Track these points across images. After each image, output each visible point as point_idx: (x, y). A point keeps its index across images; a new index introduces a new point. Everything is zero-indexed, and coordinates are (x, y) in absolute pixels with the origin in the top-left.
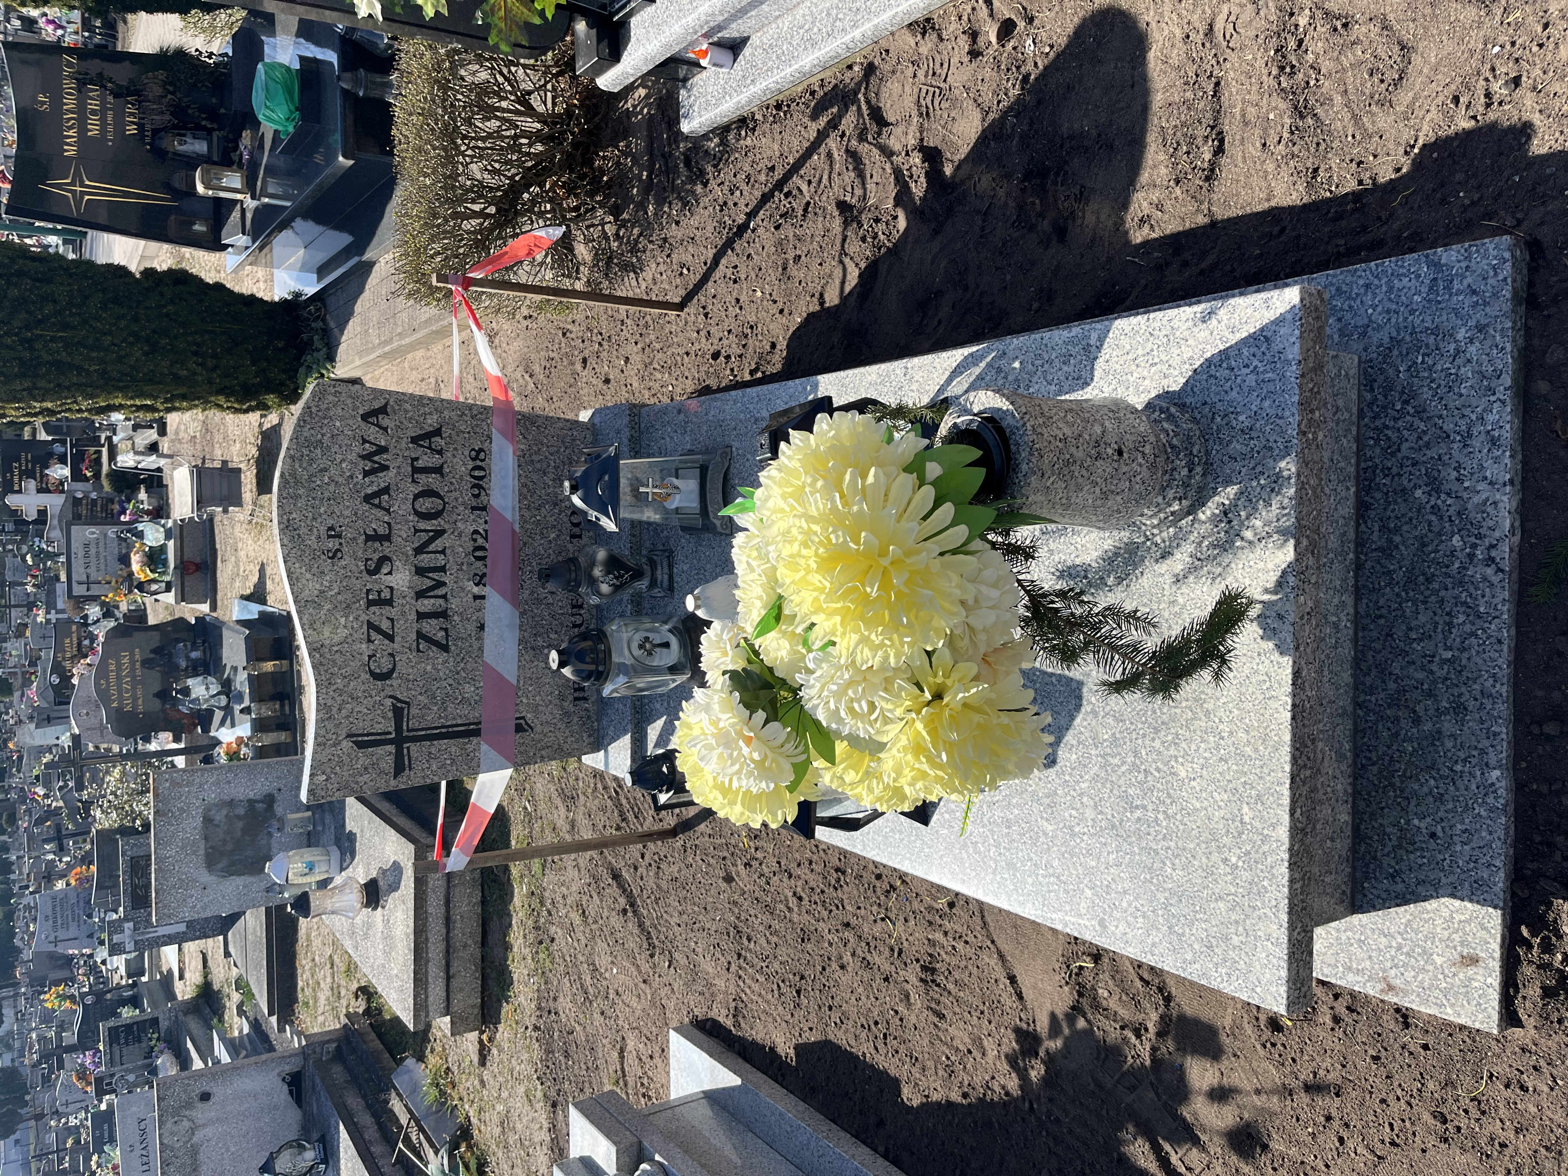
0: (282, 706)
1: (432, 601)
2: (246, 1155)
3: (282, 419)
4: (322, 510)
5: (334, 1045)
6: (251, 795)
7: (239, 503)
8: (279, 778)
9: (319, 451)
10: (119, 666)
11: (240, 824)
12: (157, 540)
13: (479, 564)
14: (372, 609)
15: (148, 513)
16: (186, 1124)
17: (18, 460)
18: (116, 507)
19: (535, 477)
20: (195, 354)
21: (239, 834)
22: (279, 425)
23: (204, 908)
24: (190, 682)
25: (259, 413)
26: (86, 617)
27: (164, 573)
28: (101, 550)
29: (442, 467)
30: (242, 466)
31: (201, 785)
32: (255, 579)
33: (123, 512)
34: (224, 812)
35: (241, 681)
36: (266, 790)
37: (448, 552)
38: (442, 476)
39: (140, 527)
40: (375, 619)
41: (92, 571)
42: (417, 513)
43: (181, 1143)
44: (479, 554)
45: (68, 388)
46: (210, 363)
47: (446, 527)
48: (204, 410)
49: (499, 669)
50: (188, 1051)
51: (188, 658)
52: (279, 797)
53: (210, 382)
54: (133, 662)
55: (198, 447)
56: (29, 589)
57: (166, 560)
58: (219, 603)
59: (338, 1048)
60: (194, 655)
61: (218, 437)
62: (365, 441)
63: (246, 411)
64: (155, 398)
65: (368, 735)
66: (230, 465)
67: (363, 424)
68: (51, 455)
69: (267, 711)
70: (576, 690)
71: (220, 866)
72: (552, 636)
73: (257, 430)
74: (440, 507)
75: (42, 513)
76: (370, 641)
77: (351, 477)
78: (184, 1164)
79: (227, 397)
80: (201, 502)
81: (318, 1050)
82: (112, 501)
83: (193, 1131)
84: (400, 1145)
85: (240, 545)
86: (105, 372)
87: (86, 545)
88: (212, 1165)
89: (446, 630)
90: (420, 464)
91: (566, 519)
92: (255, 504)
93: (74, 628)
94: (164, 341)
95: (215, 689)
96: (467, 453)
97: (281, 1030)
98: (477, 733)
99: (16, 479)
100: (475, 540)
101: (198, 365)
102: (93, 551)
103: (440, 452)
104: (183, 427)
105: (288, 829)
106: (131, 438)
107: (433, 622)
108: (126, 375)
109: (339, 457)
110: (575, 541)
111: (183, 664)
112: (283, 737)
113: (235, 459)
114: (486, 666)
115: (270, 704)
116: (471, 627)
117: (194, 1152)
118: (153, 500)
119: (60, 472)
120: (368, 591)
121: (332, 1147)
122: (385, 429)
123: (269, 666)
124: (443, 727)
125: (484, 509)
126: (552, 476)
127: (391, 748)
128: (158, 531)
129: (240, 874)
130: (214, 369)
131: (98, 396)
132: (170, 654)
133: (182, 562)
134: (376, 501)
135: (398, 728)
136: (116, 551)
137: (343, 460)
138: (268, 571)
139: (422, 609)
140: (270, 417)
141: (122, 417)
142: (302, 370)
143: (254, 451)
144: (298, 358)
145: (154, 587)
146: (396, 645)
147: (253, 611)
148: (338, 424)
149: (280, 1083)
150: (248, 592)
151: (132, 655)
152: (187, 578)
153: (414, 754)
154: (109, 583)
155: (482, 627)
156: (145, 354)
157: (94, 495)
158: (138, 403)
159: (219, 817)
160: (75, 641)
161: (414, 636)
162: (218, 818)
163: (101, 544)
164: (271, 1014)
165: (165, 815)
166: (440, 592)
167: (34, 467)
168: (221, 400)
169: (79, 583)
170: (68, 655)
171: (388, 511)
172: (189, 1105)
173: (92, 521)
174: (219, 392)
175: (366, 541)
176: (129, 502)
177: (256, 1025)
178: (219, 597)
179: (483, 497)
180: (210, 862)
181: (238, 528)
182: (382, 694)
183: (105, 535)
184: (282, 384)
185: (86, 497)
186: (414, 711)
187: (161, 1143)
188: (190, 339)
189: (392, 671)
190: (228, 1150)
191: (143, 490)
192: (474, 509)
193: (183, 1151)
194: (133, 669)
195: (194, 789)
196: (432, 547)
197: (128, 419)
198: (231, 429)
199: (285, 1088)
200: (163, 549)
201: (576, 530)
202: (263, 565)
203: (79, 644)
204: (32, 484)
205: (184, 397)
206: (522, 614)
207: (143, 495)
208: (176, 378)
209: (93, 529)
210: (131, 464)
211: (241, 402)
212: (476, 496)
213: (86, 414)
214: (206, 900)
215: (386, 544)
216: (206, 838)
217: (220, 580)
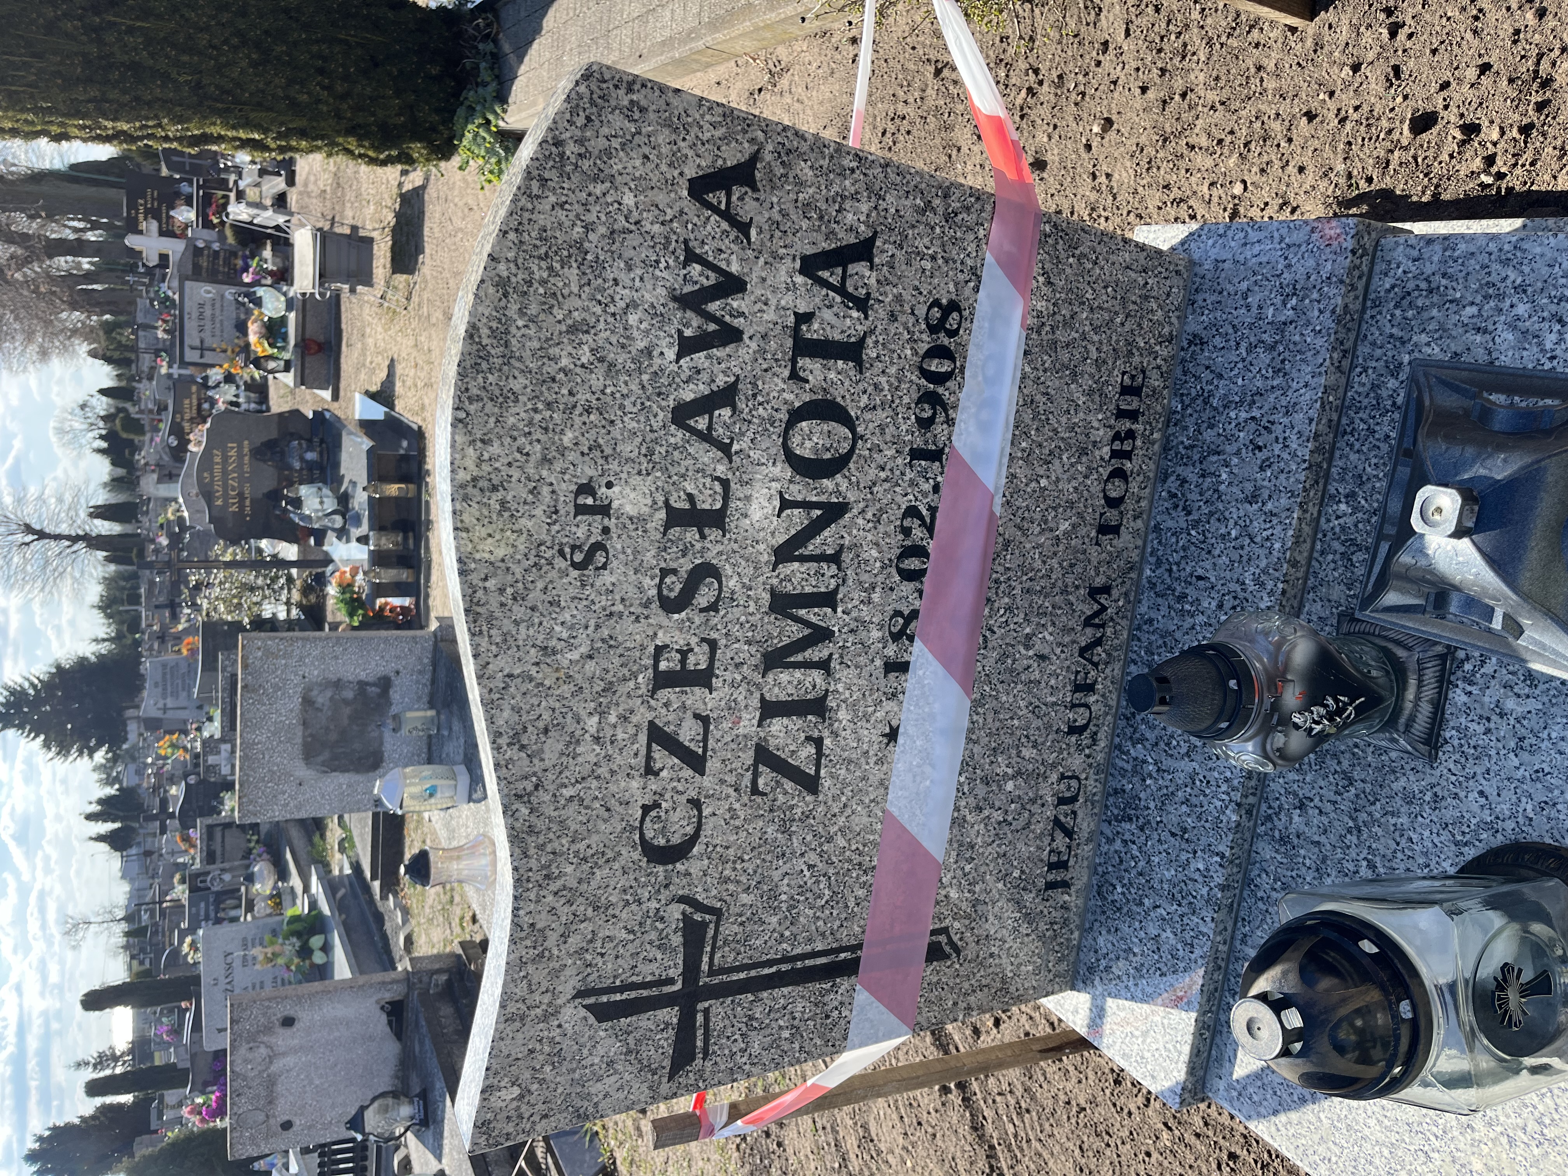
0: (405, 539)
1: (798, 674)
2: (332, 1089)
3: (427, 179)
4: (568, 438)
5: (444, 977)
6: (363, 676)
7: (368, 282)
8: (398, 657)
9: (572, 273)
10: (225, 458)
11: (347, 711)
12: (276, 309)
13: (907, 588)
14: (665, 694)
15: (271, 273)
16: (263, 1051)
17: (144, 197)
18: (240, 263)
19: (1053, 383)
20: (321, 71)
21: (346, 722)
22: (423, 187)
23: (299, 808)
24: (304, 491)
25: (399, 167)
26: (206, 379)
27: (282, 349)
28: (218, 312)
29: (861, 343)
30: (375, 235)
31: (301, 659)
32: (383, 375)
33: (246, 269)
34: (329, 693)
35: (360, 500)
36: (381, 671)
37: (846, 557)
38: (860, 366)
39: (260, 292)
40: (666, 719)
41: (207, 335)
42: (791, 458)
43: (255, 1072)
44: (913, 564)
45: (149, 104)
46: (339, 88)
47: (851, 497)
48: (329, 155)
49: (913, 829)
50: (286, 862)
51: (302, 459)
52: (396, 681)
53: (339, 116)
54: (240, 456)
55: (328, 203)
56: (160, 334)
57: (286, 333)
58: (342, 393)
59: (449, 982)
60: (310, 456)
61: (350, 195)
62: (691, 257)
63: (384, 163)
64: (265, 131)
65: (622, 989)
66: (362, 233)
67: (691, 208)
68: (178, 194)
69: (388, 543)
70: (1052, 866)
71: (320, 759)
72: (1027, 753)
73: (395, 191)
74: (845, 447)
75: (164, 258)
76: (650, 771)
77: (648, 352)
78: (258, 1095)
79: (360, 138)
80: (324, 275)
81: (425, 979)
82: (234, 254)
83: (271, 1059)
84: (521, 1163)
85: (368, 330)
86: (199, 85)
87: (201, 305)
88: (291, 1098)
89: (818, 743)
90: (813, 331)
91: (1096, 488)
92: (388, 284)
93: (194, 388)
94: (280, 48)
95: (331, 504)
96: (921, 311)
97: (384, 897)
98: (850, 968)
99: (141, 217)
100: (906, 532)
101: (324, 88)
102: (208, 312)
103: (862, 304)
104: (312, 178)
105: (404, 732)
106: (258, 185)
107: (794, 723)
108: (228, 92)
109: (624, 294)
110: (1105, 539)
111: (297, 465)
112: (404, 575)
113: (369, 227)
114: (888, 818)
115: (392, 537)
116: (872, 735)
117: (271, 1083)
118: (278, 260)
119: (185, 214)
120: (659, 651)
121: (435, 1111)
122: (744, 228)
123: (393, 489)
124: (785, 959)
125: (936, 456)
126: (1087, 382)
127: (670, 1015)
128: (278, 300)
129: (344, 770)
130: (344, 97)
131: (188, 120)
132: (282, 453)
133: (303, 340)
134: (701, 423)
135: (691, 969)
136: (234, 315)
137: (632, 305)
138: (399, 369)
139: (775, 694)
140: (412, 176)
141: (248, 158)
142: (461, 112)
143: (390, 218)
144: (456, 94)
145: (272, 365)
146: (707, 781)
147: (377, 412)
148: (629, 200)
149: (378, 1012)
150: (374, 388)
151: (240, 447)
152: (308, 359)
153: (717, 1023)
154: (225, 351)
155: (892, 735)
156: (254, 64)
157: (216, 246)
158: (242, 135)
159: (322, 699)
160: (195, 402)
161: (748, 758)
162: (320, 700)
163: (218, 305)
164: (374, 877)
165: (255, 691)
166: (815, 654)
167: (160, 206)
168: (352, 143)
169: (192, 348)
170: (187, 416)
171: (725, 449)
172: (268, 1030)
173: (213, 277)
174: (351, 131)
175: (668, 525)
176: (253, 258)
177: (357, 867)
178: (342, 385)
179: (939, 429)
180: (309, 754)
181: (367, 310)
182: (665, 895)
183: (222, 296)
184: (433, 129)
185: (208, 247)
186: (729, 929)
187: (232, 1071)
188: (315, 48)
189: (693, 839)
190: (311, 1083)
191: (269, 247)
192: (916, 454)
193: (258, 1081)
194: (240, 465)
195: (293, 662)
196: (813, 547)
197: (253, 162)
198: (365, 186)
199: (384, 1018)
200: (283, 320)
201: (1112, 516)
202: (392, 360)
203: (199, 405)
204: (154, 225)
205: (303, 134)
206: (977, 704)
207: (267, 253)
208: (294, 106)
209: (209, 287)
210: (244, 217)
211: (378, 149)
212: (925, 424)
213: (175, 145)
214: (301, 798)
215: (713, 534)
216: (305, 724)
217: (344, 366)
